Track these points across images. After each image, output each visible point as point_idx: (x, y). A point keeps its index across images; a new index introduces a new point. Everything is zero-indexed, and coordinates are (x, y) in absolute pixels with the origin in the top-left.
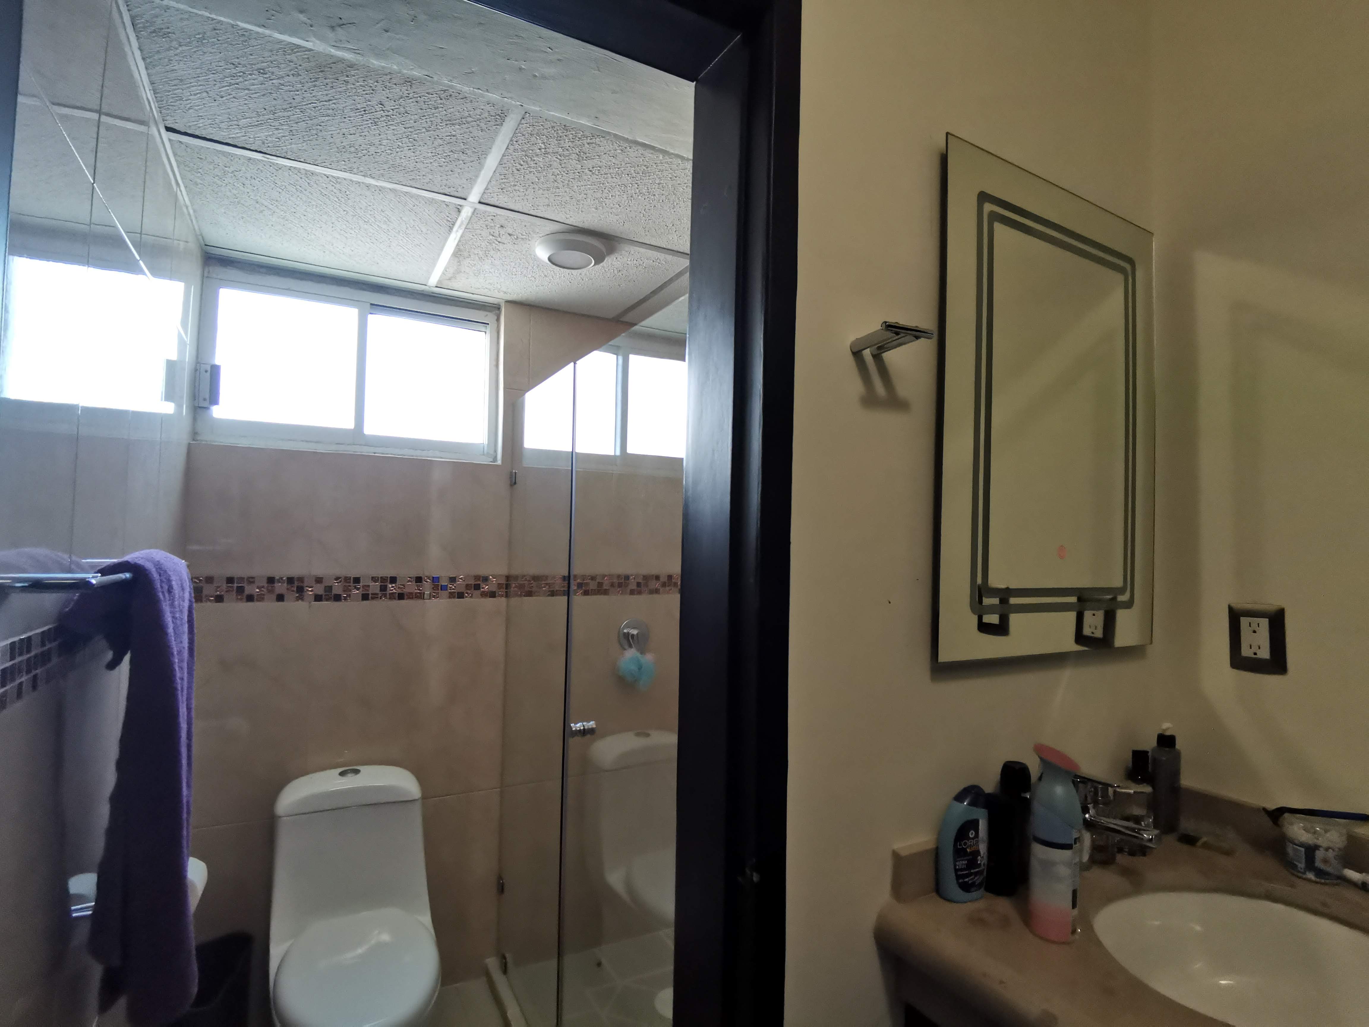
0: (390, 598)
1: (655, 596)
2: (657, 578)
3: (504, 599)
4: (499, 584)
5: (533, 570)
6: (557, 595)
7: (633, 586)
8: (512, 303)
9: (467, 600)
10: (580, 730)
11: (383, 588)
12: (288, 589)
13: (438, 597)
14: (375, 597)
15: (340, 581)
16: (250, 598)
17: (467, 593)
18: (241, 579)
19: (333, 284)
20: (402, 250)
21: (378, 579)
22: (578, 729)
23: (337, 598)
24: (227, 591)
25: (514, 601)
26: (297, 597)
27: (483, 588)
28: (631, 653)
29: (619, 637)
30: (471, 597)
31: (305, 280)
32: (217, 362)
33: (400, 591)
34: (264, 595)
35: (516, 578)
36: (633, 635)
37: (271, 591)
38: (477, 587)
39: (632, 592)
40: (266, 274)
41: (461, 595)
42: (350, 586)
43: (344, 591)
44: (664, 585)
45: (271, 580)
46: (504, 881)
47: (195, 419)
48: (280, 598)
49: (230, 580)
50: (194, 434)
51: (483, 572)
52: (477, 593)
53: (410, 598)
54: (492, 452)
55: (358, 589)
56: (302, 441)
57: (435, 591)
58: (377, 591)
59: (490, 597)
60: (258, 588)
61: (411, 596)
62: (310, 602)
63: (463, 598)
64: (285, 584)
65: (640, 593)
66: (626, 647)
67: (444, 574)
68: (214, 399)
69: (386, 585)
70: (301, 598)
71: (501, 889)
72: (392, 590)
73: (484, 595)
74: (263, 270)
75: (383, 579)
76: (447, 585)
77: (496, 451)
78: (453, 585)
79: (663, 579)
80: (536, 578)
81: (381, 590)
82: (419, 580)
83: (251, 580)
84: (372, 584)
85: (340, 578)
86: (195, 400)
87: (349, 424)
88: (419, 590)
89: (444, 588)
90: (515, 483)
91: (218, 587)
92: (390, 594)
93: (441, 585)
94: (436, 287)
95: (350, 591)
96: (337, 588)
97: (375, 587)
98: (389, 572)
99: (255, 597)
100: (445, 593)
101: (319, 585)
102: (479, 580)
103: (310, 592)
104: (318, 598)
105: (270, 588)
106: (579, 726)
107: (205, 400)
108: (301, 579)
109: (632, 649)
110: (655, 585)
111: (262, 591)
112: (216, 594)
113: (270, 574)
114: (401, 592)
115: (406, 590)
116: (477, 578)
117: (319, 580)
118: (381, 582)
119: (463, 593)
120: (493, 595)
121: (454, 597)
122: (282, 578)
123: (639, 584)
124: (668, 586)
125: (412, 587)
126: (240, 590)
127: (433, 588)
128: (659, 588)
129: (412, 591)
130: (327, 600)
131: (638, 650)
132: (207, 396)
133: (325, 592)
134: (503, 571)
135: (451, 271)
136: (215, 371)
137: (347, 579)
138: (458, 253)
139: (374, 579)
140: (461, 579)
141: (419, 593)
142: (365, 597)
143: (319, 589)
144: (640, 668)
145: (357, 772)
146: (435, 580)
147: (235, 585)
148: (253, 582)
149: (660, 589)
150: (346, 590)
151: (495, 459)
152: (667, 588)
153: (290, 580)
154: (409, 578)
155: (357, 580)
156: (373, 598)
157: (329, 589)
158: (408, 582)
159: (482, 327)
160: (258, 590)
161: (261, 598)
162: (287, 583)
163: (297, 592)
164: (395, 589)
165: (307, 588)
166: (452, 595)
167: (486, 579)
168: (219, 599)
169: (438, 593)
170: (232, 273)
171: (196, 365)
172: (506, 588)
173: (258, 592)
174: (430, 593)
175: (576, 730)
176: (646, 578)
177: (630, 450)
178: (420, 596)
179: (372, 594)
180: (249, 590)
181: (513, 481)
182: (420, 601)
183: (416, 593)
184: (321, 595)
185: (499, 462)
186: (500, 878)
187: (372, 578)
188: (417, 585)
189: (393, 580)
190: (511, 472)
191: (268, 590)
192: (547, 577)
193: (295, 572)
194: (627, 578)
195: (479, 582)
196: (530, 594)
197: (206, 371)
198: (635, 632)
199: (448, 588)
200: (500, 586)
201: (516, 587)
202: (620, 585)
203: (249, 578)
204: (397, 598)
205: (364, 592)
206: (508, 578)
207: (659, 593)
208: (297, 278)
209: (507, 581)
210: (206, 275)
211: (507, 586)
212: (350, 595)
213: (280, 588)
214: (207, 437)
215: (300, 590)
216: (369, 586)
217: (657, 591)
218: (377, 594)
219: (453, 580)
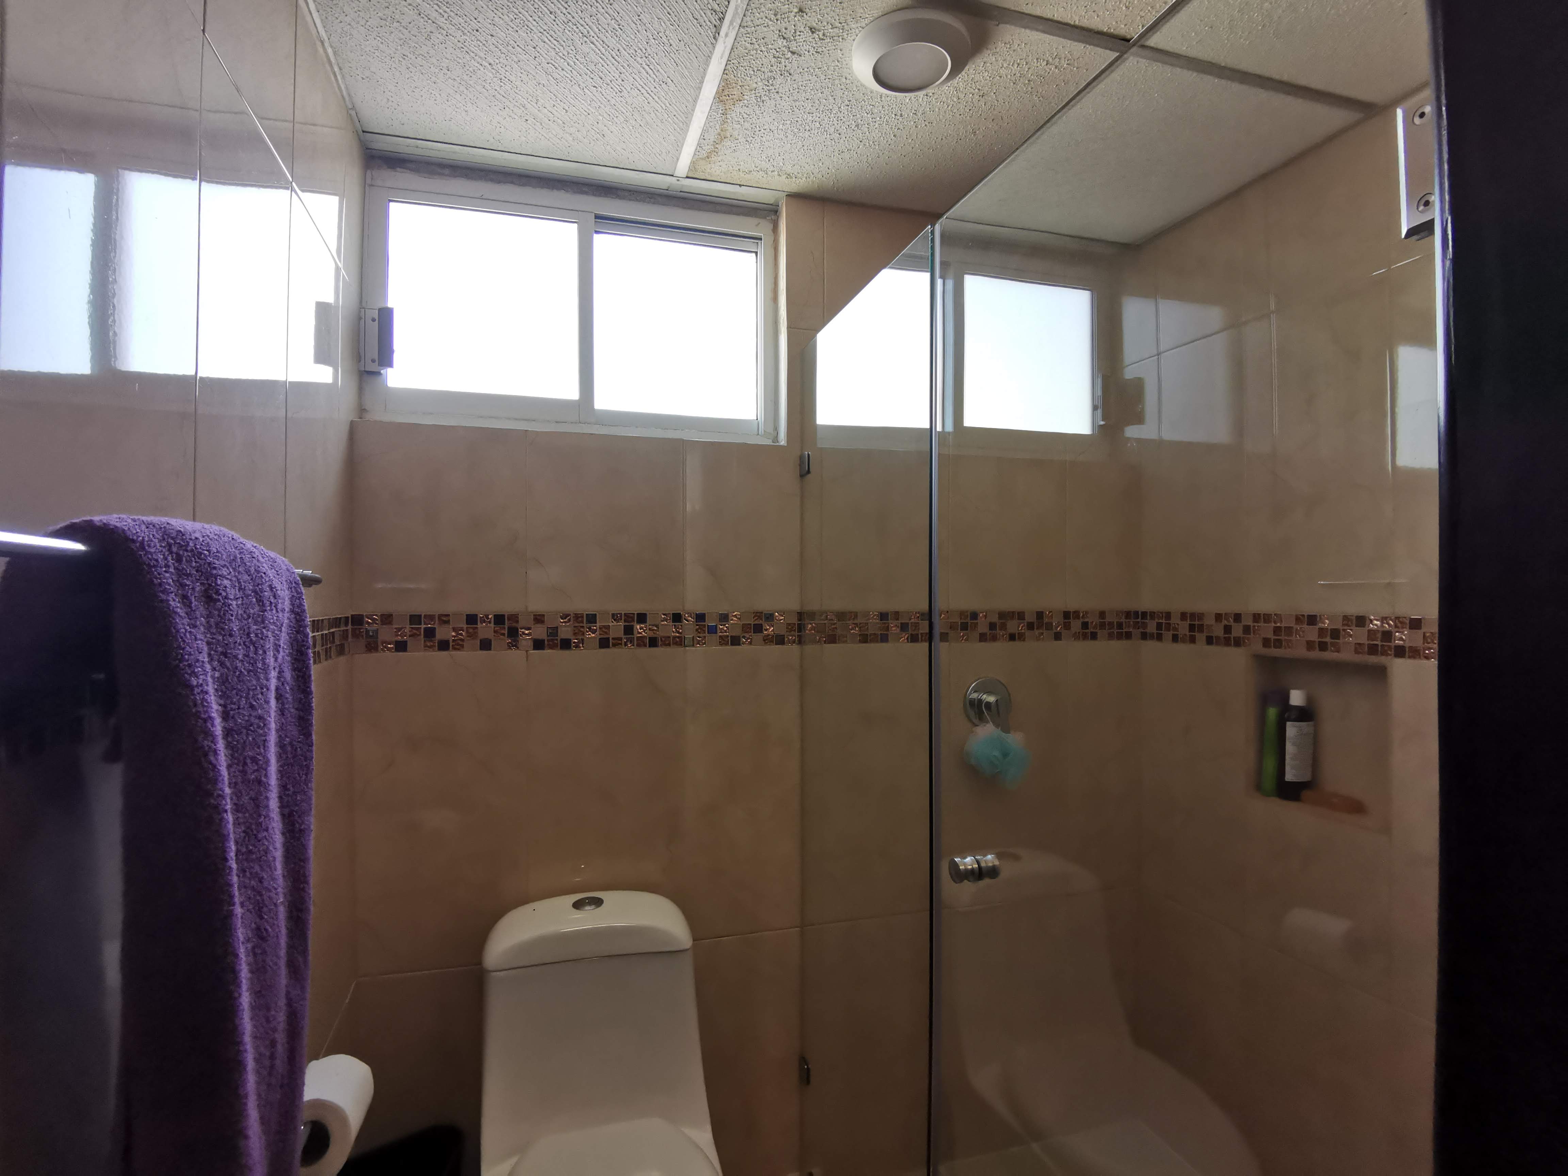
0: (639, 645)
1: (1017, 644)
2: (1021, 616)
3: (795, 646)
4: (789, 624)
5: (837, 604)
6: (872, 641)
7: (983, 627)
8: (796, 197)
9: (744, 648)
10: (973, 870)
11: (629, 630)
12: (495, 632)
13: (705, 643)
14: (617, 642)
15: (569, 620)
16: (444, 646)
17: (744, 637)
18: (431, 618)
19: (542, 187)
20: (641, 98)
21: (621, 616)
22: (970, 867)
23: (566, 644)
24: (410, 636)
25: (810, 649)
26: (509, 643)
27: (766, 630)
28: (987, 731)
29: (965, 705)
30: (750, 643)
31: (505, 183)
32: (390, 305)
33: (651, 634)
34: (462, 640)
35: (812, 615)
36: (988, 704)
37: (472, 635)
38: (758, 629)
39: (983, 638)
40: (450, 176)
41: (735, 641)
42: (583, 627)
43: (575, 634)
44: (1030, 626)
45: (472, 619)
46: (810, 1066)
47: (361, 390)
48: (486, 645)
49: (415, 619)
50: (362, 410)
51: (765, 604)
52: (758, 637)
53: (666, 645)
54: (770, 430)
55: (594, 632)
56: (509, 419)
57: (699, 635)
58: (621, 633)
59: (776, 644)
60: (454, 630)
61: (667, 642)
62: (527, 651)
63: (739, 645)
64: (492, 625)
65: (994, 639)
66: (976, 721)
67: (712, 609)
68: (385, 356)
69: (633, 626)
70: (514, 645)
71: (805, 1077)
72: (640, 633)
73: (768, 640)
74: (447, 171)
75: (628, 617)
76: (716, 626)
77: (776, 429)
78: (724, 625)
79: (1030, 618)
80: (841, 616)
81: (626, 633)
82: (677, 618)
83: (444, 619)
84: (612, 624)
85: (569, 615)
86: (360, 361)
87: (571, 392)
88: (678, 632)
89: (713, 630)
90: (809, 472)
91: (399, 629)
92: (637, 637)
93: (708, 626)
94: (687, 177)
95: (583, 634)
96: (566, 632)
97: (617, 629)
98: (635, 608)
99: (451, 644)
100: (715, 638)
101: (539, 625)
102: (760, 618)
103: (526, 639)
104: (538, 645)
105: (471, 630)
106: (968, 862)
107: (373, 361)
108: (514, 618)
109: (988, 725)
110: (1013, 626)
111: (461, 634)
112: (396, 639)
113: (471, 610)
114: (655, 636)
115: (661, 633)
116: (758, 615)
117: (539, 619)
118: (625, 621)
119: (739, 636)
120: (780, 640)
121: (727, 644)
122: (487, 616)
123: (992, 626)
124: (1037, 629)
125: (670, 630)
126: (430, 633)
127: (697, 630)
128: (1023, 631)
129: (668, 635)
130: (552, 647)
131: (997, 725)
132: (376, 357)
133: (548, 636)
134: (794, 605)
135: (712, 136)
136: (385, 317)
137: (578, 617)
138: (723, 96)
139: (615, 617)
140: (735, 616)
141: (678, 637)
142: (604, 643)
143: (540, 632)
144: (1005, 755)
145: (598, 902)
146: (700, 618)
147: (423, 626)
148: (448, 622)
149: (1025, 633)
150: (578, 632)
151: (776, 439)
152: (1037, 632)
153: (499, 619)
154: (664, 615)
155: (592, 619)
156: (614, 645)
157: (553, 632)
158: (663, 621)
159: (749, 244)
160: (454, 634)
161: (459, 645)
162: (495, 624)
163: (510, 636)
164: (644, 631)
165: (523, 630)
166: (723, 641)
167: (770, 617)
168: (401, 647)
169: (705, 637)
170: (403, 178)
171: (360, 312)
172: (800, 630)
173: (454, 636)
174: (693, 637)
175: (966, 870)
176: (1004, 616)
177: (969, 421)
178: (680, 642)
179: (613, 639)
180: (443, 632)
181: (804, 470)
182: (680, 650)
183: (675, 637)
184: (543, 641)
185: (783, 440)
186: (803, 1060)
187: (613, 615)
188: (675, 625)
189: (642, 618)
190: (801, 458)
191: (467, 632)
192: (856, 615)
193: (506, 607)
194: (974, 615)
195: (761, 622)
196: (832, 639)
197: (374, 320)
198: (991, 699)
199: (719, 631)
200: (790, 627)
201: (812, 628)
202: (964, 627)
203: (440, 616)
204: (648, 646)
205: (602, 636)
206: (800, 615)
207: (1024, 640)
208: (492, 180)
209: (800, 620)
210: (369, 181)
211: (801, 628)
212: (583, 640)
213: (486, 630)
214: (378, 414)
215: (513, 633)
216: (608, 627)
217: (1021, 637)
218: (621, 639)
219: (724, 618)
